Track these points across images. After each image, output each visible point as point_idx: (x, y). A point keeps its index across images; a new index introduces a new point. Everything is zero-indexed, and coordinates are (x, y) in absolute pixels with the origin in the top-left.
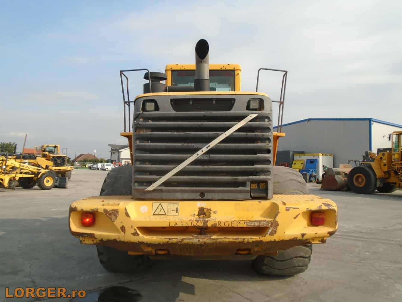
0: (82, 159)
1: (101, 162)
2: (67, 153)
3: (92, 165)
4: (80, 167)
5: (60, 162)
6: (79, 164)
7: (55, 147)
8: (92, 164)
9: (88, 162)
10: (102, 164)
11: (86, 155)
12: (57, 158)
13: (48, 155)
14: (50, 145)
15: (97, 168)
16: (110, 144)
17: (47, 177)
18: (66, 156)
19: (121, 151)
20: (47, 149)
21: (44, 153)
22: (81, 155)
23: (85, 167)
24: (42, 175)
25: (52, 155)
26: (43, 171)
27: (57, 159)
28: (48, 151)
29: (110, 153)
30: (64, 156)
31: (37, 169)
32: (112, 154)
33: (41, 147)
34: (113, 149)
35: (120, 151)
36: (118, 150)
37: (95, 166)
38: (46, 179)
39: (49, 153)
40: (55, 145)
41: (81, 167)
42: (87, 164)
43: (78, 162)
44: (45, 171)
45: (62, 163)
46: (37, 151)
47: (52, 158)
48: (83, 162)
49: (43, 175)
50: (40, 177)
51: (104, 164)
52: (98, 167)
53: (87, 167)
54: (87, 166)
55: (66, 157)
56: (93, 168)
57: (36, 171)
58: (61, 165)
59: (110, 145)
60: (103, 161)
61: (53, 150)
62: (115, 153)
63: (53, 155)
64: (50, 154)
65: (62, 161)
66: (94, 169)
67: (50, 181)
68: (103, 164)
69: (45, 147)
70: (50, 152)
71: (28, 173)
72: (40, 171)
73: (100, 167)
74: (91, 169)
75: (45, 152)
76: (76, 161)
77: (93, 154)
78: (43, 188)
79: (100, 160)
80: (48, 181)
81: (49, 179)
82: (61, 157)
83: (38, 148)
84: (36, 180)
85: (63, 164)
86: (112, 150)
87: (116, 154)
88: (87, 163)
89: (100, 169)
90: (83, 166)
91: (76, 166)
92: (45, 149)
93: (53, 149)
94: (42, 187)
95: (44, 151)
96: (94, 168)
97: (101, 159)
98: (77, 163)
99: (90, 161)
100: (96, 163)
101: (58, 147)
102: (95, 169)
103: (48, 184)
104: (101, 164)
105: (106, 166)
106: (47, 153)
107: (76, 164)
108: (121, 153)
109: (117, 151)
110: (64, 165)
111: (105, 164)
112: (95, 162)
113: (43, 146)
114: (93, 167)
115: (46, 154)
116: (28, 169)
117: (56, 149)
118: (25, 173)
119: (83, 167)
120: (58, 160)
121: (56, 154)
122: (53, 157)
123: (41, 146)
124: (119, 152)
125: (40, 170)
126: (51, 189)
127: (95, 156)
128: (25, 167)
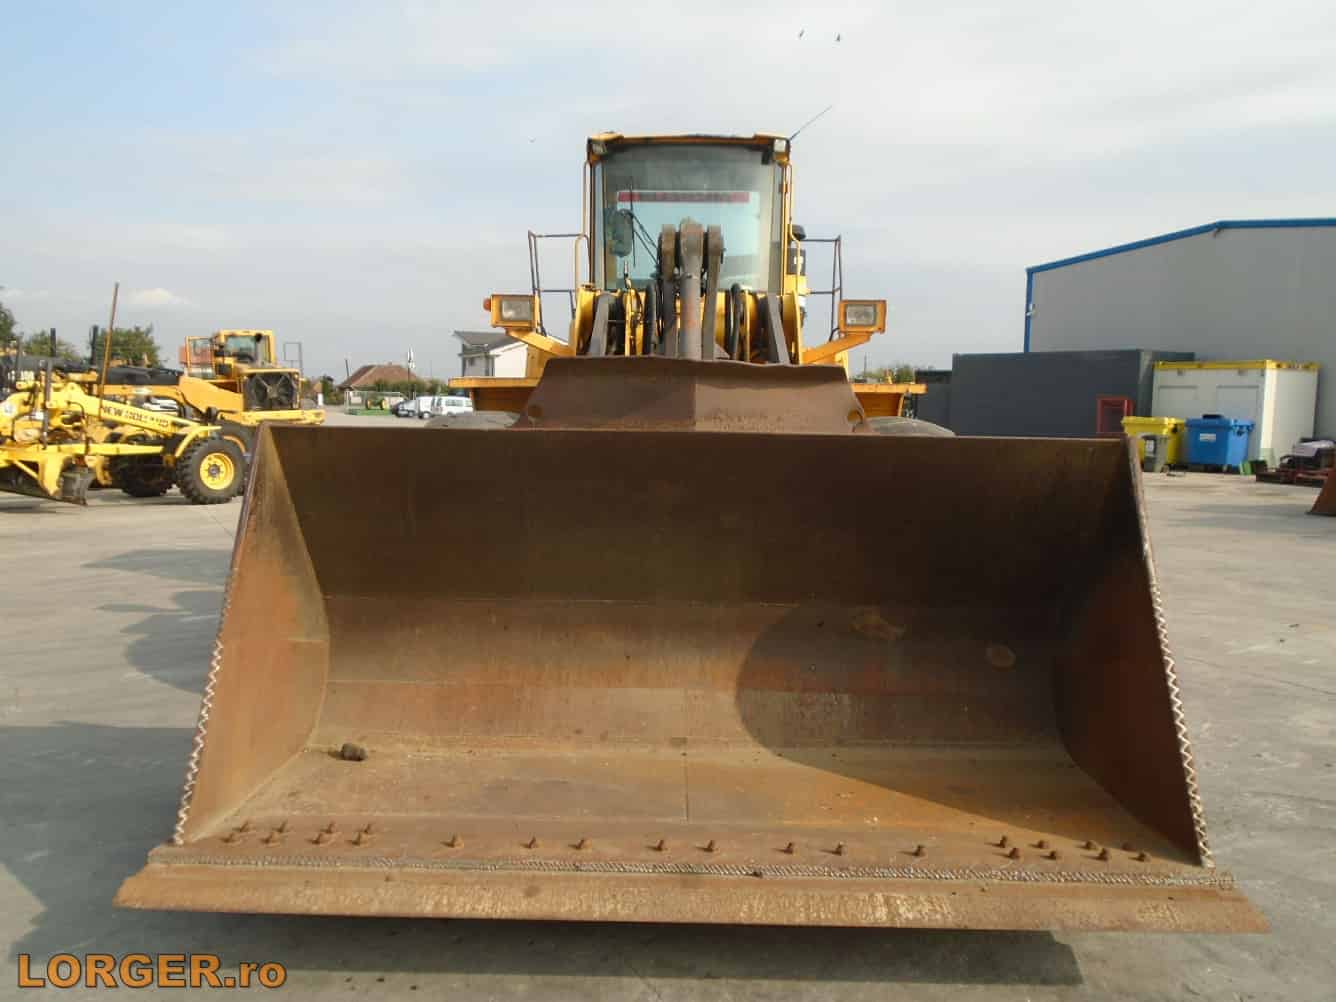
0: (371, 383)
1: (432, 391)
2: (301, 362)
3: (401, 403)
4: (364, 407)
5: (275, 395)
6: (357, 400)
7: (258, 338)
8: (401, 400)
9: (387, 390)
10: (434, 400)
11: (381, 369)
12: (267, 382)
13: (235, 367)
14: (239, 332)
15: (417, 412)
16: (461, 330)
17: (212, 456)
18: (297, 373)
19: (498, 356)
20: (232, 346)
21: (220, 359)
22: (365, 369)
23: (378, 407)
24: (189, 446)
25: (246, 369)
26: (195, 430)
27: (265, 384)
28: (234, 355)
29: (460, 361)
30: (290, 374)
31: (174, 424)
32: (467, 363)
33: (211, 340)
34: (468, 345)
35: (492, 353)
36: (486, 351)
37: (411, 406)
38: (205, 465)
39: (235, 362)
40: (258, 331)
41: (368, 408)
42: (387, 399)
43: (357, 392)
44: (206, 432)
45: (284, 398)
46: (196, 354)
47: (245, 378)
48: (372, 392)
49: (197, 448)
50: (184, 453)
51: (440, 400)
52: (423, 409)
53: (386, 410)
54: (386, 405)
55: (296, 376)
56: (405, 413)
57: (169, 430)
58: (281, 405)
59: (458, 334)
60: (439, 389)
61: (249, 349)
62: (477, 362)
63: (253, 368)
64: (240, 365)
65: (282, 390)
66: (407, 416)
67: (222, 469)
68: (437, 398)
69: (222, 340)
70: (243, 356)
71: (142, 439)
72: (181, 432)
73: (429, 410)
74: (398, 416)
75: (223, 356)
76: (351, 389)
77: (403, 364)
78: (196, 496)
79: (428, 385)
80: (214, 471)
81: (219, 463)
82: (278, 376)
83: (199, 343)
84: (171, 464)
85: (286, 401)
86: (464, 347)
87: (480, 364)
88: (387, 395)
89: (426, 415)
90: (375, 404)
91: (350, 404)
92: (221, 347)
93: (252, 345)
94: (195, 493)
95: (220, 352)
96: (409, 411)
97: (431, 382)
98: (351, 393)
99: (396, 389)
100: (415, 394)
101: (268, 338)
102: (411, 414)
103: (216, 480)
104: (430, 399)
105: (448, 404)
106: (229, 361)
107: (350, 399)
108: (496, 360)
109: (483, 354)
110: (291, 405)
111: (445, 399)
112: (413, 391)
113: (217, 336)
114: (403, 410)
115: (230, 366)
116: (139, 423)
117: (261, 345)
118: (130, 440)
119: (373, 407)
120: (269, 389)
121: (263, 363)
122: (251, 376)
123: (210, 336)
124: (490, 359)
125: (182, 426)
126: (227, 500)
127: (412, 370)
128: (126, 417)
